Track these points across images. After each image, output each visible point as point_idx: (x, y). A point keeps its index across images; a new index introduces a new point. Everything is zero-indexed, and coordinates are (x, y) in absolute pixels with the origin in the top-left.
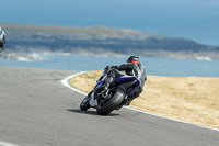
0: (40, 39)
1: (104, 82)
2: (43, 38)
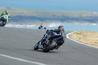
0: (56, 17)
1: (46, 37)
2: (58, 16)
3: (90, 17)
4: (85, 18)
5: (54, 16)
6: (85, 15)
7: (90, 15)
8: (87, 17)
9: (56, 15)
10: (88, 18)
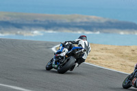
3: (86, 22)
4: (79, 25)
5: (35, 21)
6: (78, 20)
7: (85, 20)
8: (81, 22)
10: (83, 24)
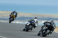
0: (44, 18)
5: (43, 17)
9: (44, 16)
